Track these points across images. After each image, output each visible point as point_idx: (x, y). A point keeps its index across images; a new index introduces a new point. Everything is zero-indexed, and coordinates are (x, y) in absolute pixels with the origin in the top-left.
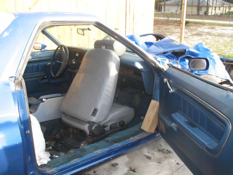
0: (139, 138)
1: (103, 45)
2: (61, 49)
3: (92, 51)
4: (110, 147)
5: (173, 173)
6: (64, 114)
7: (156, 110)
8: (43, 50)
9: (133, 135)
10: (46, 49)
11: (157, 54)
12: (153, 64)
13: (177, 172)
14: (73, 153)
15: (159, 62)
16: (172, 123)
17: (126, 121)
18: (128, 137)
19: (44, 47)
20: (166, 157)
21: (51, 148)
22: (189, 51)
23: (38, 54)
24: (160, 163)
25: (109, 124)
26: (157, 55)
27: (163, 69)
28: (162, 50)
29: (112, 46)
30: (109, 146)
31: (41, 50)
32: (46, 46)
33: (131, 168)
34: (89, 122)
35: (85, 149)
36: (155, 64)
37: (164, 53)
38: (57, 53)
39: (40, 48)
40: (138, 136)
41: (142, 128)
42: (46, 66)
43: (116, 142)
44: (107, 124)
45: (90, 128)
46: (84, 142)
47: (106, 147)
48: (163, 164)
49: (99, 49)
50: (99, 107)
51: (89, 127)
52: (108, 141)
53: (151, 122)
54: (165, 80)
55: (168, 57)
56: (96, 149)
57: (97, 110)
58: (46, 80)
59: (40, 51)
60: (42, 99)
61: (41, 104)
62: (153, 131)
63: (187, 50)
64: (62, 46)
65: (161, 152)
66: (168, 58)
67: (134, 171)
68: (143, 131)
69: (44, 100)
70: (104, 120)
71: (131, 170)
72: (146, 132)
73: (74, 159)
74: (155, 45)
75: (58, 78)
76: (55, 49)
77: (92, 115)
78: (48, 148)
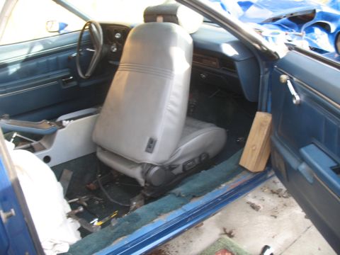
0: (237, 184)
1: (159, 14)
2: (90, 28)
3: (140, 28)
4: (184, 207)
5: (300, 237)
6: (100, 146)
7: (265, 130)
8: (62, 32)
9: (225, 179)
10: (67, 29)
11: (260, 22)
12: (257, 46)
13: (307, 233)
14: (116, 226)
15: (267, 38)
16: (301, 163)
17: (212, 152)
18: (215, 185)
19: (63, 26)
20: (285, 205)
21: (81, 209)
22: (321, 13)
23: (54, 39)
24: (276, 217)
25: (181, 162)
26: (262, 24)
27: (275, 53)
28: (270, 14)
29: (175, 16)
30: (182, 205)
31: (58, 32)
32: (66, 25)
33: (225, 229)
34: (142, 164)
35: (137, 215)
36: (260, 44)
37: (274, 20)
38: (84, 35)
39: (57, 30)
40: (235, 179)
41: (241, 163)
42: (70, 59)
43: (194, 197)
44: (176, 163)
45: (145, 174)
46: (137, 197)
47: (176, 208)
48: (281, 219)
49: (151, 23)
50: (159, 135)
51: (142, 172)
52: (179, 196)
53: (257, 152)
54: (284, 77)
55: (282, 26)
56: (158, 215)
57: (156, 141)
58: (74, 83)
59: (57, 34)
60: (61, 122)
61: (60, 131)
62: (261, 167)
63: (317, 11)
64: (91, 22)
65: (275, 195)
66: (283, 28)
67: (230, 235)
68: (244, 169)
69: (65, 123)
70: (171, 157)
71: (226, 233)
72: (249, 172)
73: (116, 239)
74: (257, 6)
75: (89, 79)
76: (81, 28)
77: (147, 151)
78: (76, 211)
